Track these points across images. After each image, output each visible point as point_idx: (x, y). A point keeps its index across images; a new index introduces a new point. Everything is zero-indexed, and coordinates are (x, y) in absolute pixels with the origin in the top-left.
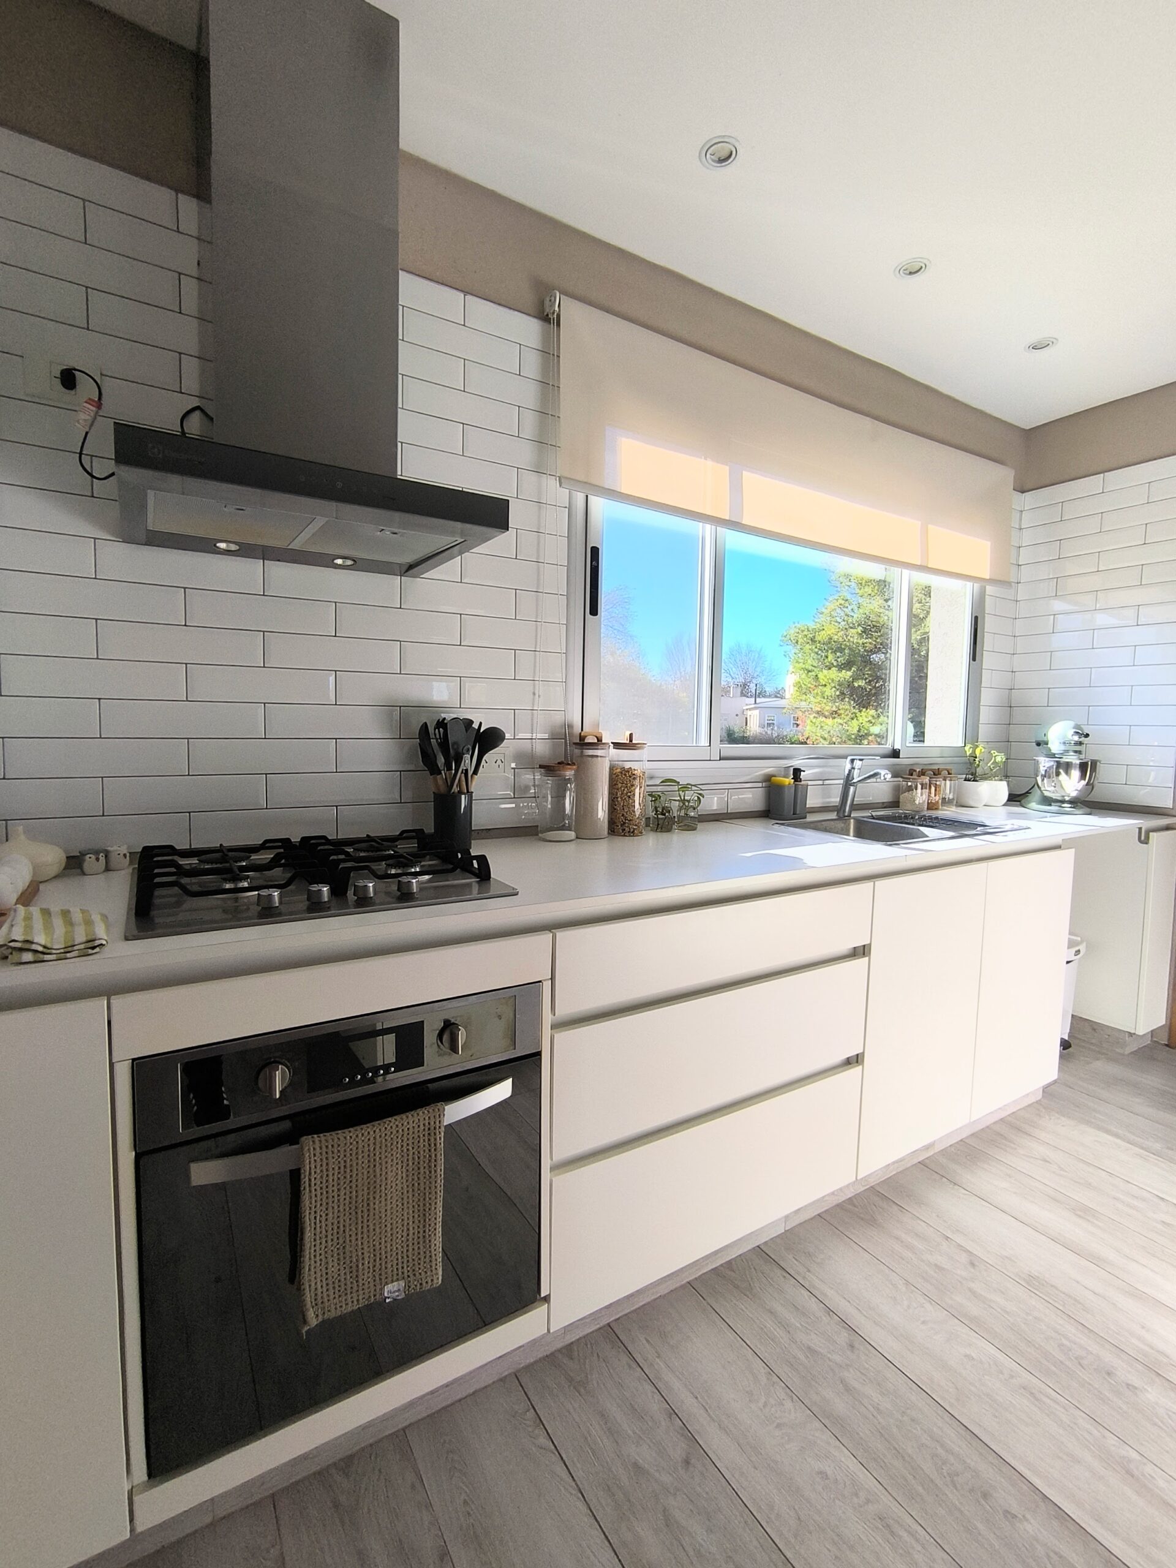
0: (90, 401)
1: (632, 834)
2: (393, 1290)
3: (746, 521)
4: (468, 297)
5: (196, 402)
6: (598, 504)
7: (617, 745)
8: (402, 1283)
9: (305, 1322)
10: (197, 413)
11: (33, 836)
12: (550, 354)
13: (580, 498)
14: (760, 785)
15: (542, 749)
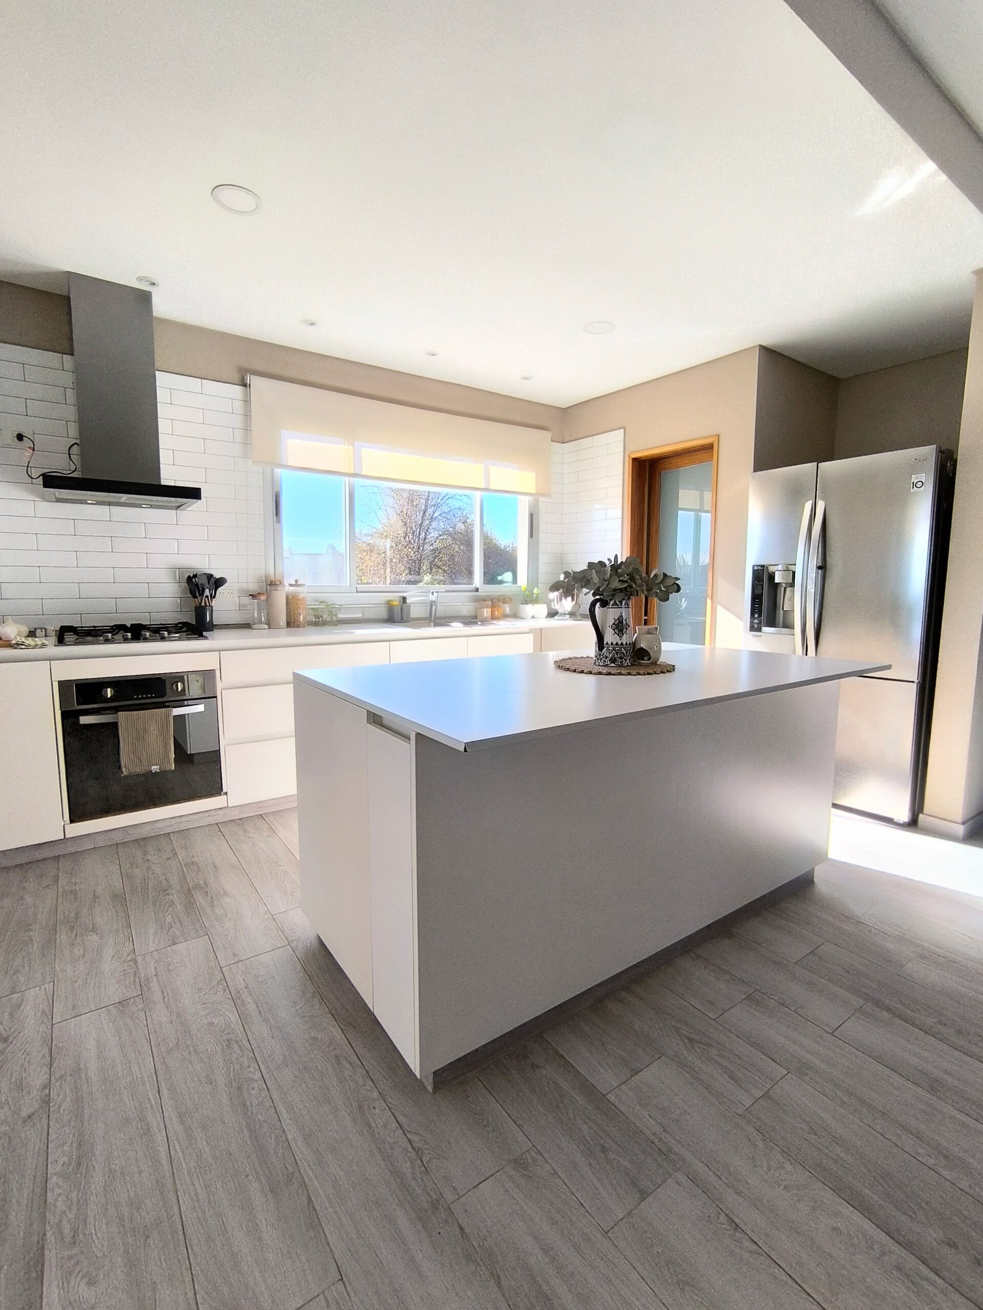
0: (30, 447)
1: (298, 626)
2: (155, 768)
3: (364, 473)
4: (203, 380)
5: (75, 441)
6: (278, 471)
7: (291, 585)
8: (158, 767)
9: (123, 773)
10: (76, 445)
11: (16, 622)
12: (247, 401)
13: (269, 470)
14: (384, 605)
15: (253, 587)
